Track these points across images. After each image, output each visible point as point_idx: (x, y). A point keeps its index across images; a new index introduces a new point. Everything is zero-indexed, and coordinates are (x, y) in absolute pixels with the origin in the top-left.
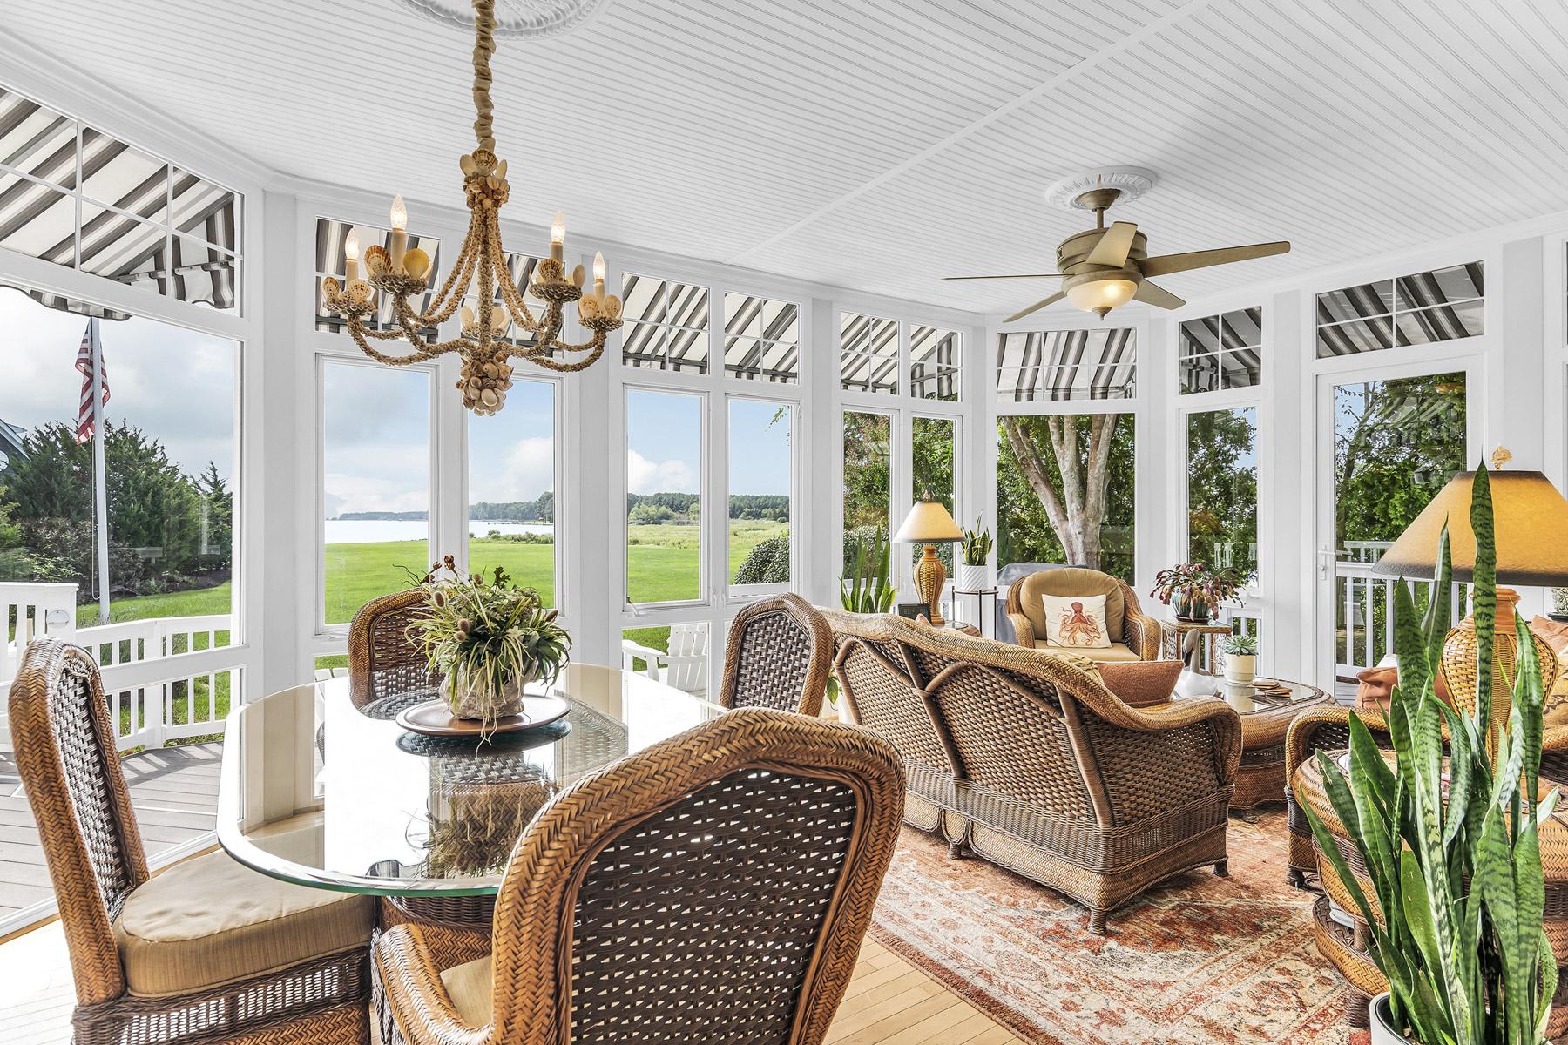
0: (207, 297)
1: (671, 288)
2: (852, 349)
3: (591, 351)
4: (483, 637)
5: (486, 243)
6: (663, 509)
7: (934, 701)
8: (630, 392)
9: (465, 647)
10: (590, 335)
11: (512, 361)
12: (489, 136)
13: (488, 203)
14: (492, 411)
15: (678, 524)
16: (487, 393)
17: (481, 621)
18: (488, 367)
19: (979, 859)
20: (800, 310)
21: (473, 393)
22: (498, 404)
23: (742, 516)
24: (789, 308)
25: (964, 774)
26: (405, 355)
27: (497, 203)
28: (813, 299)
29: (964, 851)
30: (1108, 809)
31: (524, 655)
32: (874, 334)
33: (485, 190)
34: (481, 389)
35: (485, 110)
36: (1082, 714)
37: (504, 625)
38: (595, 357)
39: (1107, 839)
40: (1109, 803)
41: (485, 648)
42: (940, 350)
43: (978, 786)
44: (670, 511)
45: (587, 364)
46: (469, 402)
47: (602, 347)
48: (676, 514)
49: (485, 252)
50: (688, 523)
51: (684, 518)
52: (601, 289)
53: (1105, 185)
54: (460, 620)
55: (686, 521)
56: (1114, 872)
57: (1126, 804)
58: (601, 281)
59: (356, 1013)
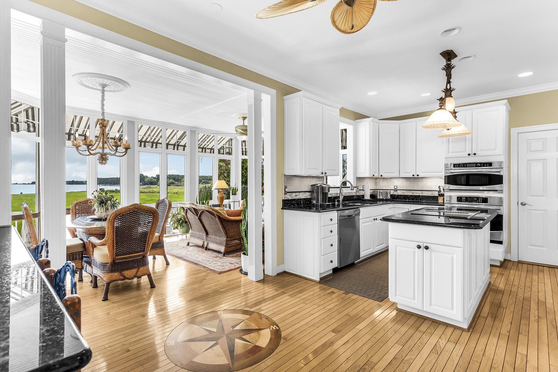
0: (26, 129)
1: (152, 128)
2: (203, 142)
3: (124, 154)
4: (103, 203)
5: (103, 134)
6: (171, 180)
7: (200, 219)
8: (140, 153)
9: (100, 204)
10: (124, 150)
11: (108, 156)
12: (104, 116)
13: (104, 128)
14: (104, 164)
15: (177, 186)
16: (104, 161)
17: (103, 200)
18: (104, 157)
19: (210, 250)
20: (187, 133)
21: (101, 161)
22: (106, 163)
23: (201, 183)
24: (185, 133)
25: (207, 234)
26: (87, 154)
27: (105, 128)
28: (191, 130)
29: (207, 249)
30: (226, 235)
31: (111, 205)
32: (208, 140)
33: (103, 126)
34: (102, 161)
35: (103, 111)
36: (220, 218)
37: (107, 201)
38: (125, 154)
39: (226, 240)
40: (226, 233)
41: (103, 204)
42: (229, 141)
43: (209, 236)
44: (174, 181)
45: (124, 155)
46: (100, 163)
47: (127, 152)
48: (176, 182)
49: (103, 136)
50: (181, 186)
51: (179, 184)
52: (127, 142)
53: (244, 116)
54: (99, 200)
55: (180, 185)
56: (227, 246)
57: (230, 234)
58: (127, 140)
59: (81, 262)
